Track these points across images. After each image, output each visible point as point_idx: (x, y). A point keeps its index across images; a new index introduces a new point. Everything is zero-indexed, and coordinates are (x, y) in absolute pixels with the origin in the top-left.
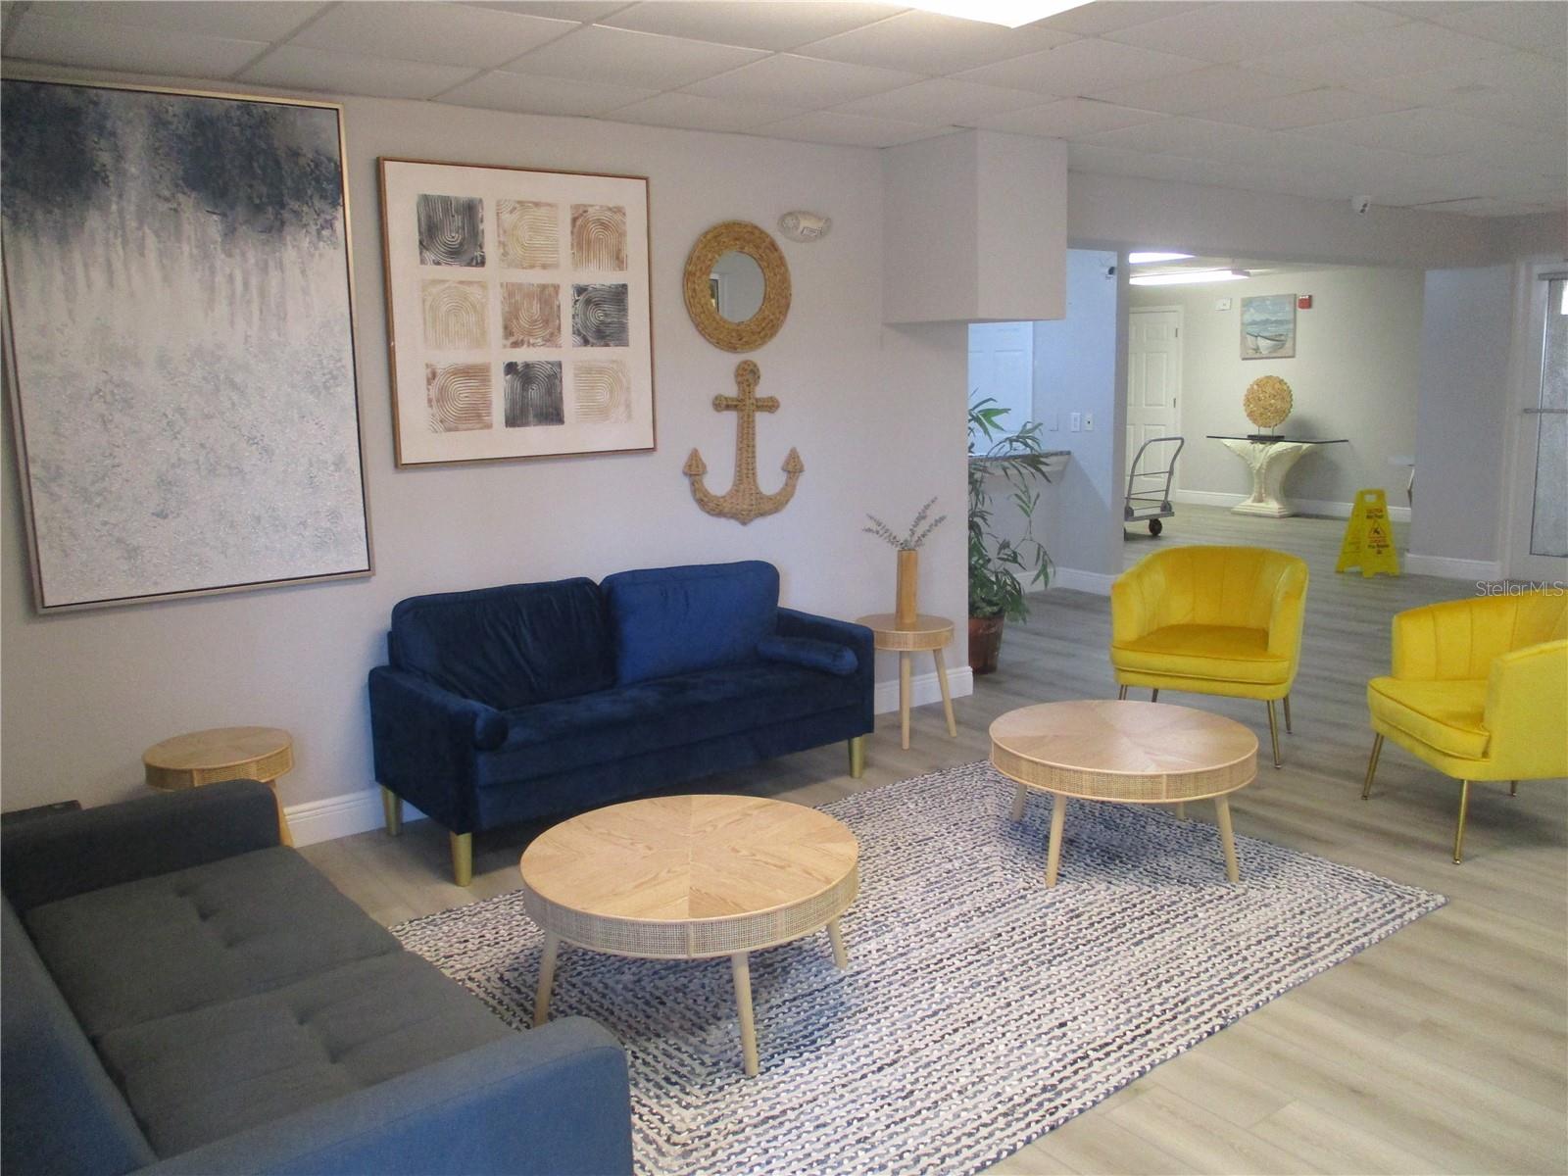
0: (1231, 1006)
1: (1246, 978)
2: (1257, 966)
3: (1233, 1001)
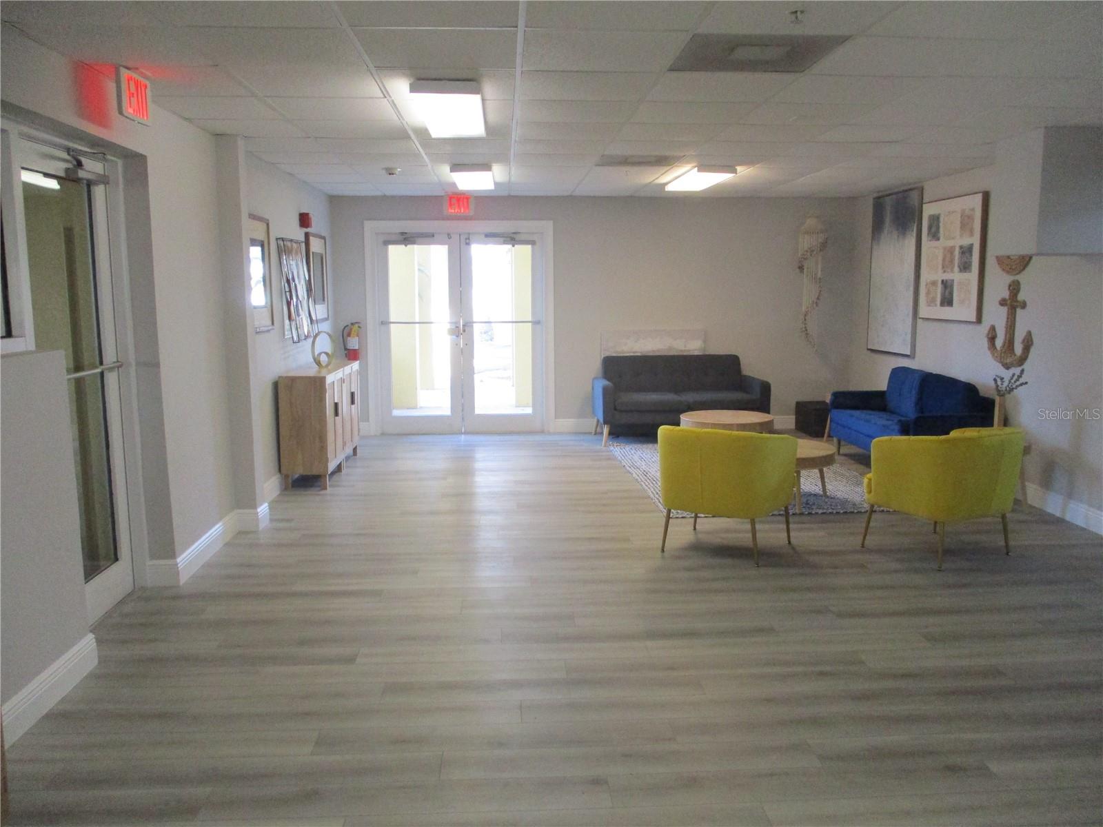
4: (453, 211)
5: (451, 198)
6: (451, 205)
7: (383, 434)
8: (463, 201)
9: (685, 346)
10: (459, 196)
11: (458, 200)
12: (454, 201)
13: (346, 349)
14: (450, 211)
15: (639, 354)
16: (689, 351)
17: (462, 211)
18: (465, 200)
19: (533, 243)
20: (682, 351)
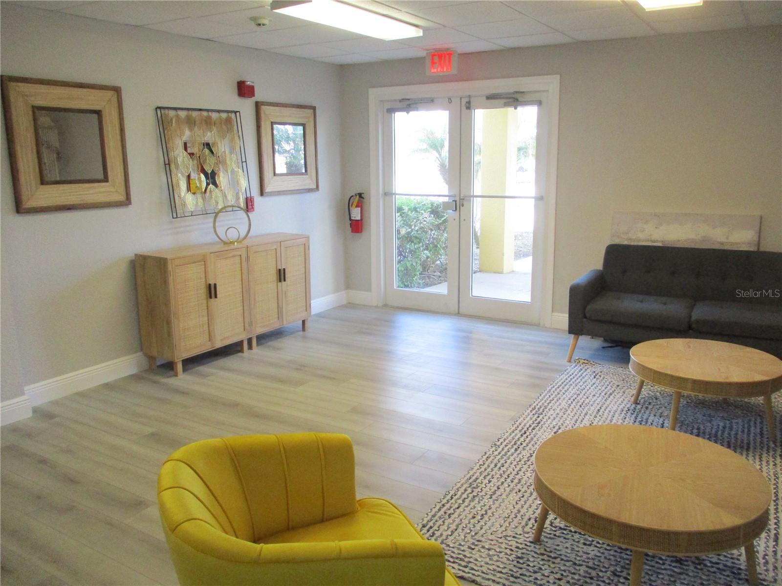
0: (496, 450)
1: (496, 465)
2: (493, 473)
3: (496, 453)
4: (435, 70)
5: (433, 56)
6: (433, 63)
7: (385, 306)
8: (445, 56)
9: (727, 238)
10: (442, 53)
11: (440, 57)
12: (436, 59)
13: (350, 219)
14: (432, 71)
15: (660, 244)
16: (732, 244)
17: (445, 70)
18: (447, 57)
19: (539, 103)
20: (722, 244)
